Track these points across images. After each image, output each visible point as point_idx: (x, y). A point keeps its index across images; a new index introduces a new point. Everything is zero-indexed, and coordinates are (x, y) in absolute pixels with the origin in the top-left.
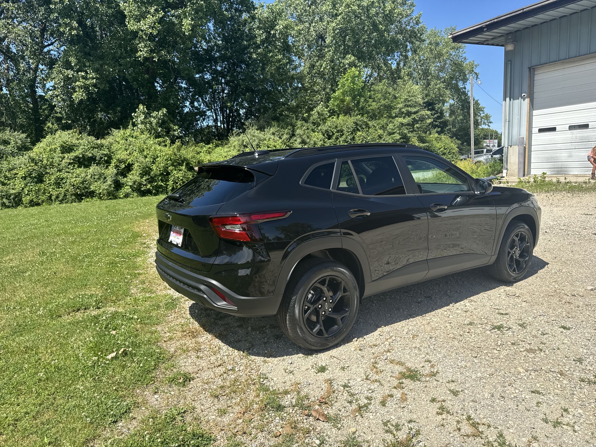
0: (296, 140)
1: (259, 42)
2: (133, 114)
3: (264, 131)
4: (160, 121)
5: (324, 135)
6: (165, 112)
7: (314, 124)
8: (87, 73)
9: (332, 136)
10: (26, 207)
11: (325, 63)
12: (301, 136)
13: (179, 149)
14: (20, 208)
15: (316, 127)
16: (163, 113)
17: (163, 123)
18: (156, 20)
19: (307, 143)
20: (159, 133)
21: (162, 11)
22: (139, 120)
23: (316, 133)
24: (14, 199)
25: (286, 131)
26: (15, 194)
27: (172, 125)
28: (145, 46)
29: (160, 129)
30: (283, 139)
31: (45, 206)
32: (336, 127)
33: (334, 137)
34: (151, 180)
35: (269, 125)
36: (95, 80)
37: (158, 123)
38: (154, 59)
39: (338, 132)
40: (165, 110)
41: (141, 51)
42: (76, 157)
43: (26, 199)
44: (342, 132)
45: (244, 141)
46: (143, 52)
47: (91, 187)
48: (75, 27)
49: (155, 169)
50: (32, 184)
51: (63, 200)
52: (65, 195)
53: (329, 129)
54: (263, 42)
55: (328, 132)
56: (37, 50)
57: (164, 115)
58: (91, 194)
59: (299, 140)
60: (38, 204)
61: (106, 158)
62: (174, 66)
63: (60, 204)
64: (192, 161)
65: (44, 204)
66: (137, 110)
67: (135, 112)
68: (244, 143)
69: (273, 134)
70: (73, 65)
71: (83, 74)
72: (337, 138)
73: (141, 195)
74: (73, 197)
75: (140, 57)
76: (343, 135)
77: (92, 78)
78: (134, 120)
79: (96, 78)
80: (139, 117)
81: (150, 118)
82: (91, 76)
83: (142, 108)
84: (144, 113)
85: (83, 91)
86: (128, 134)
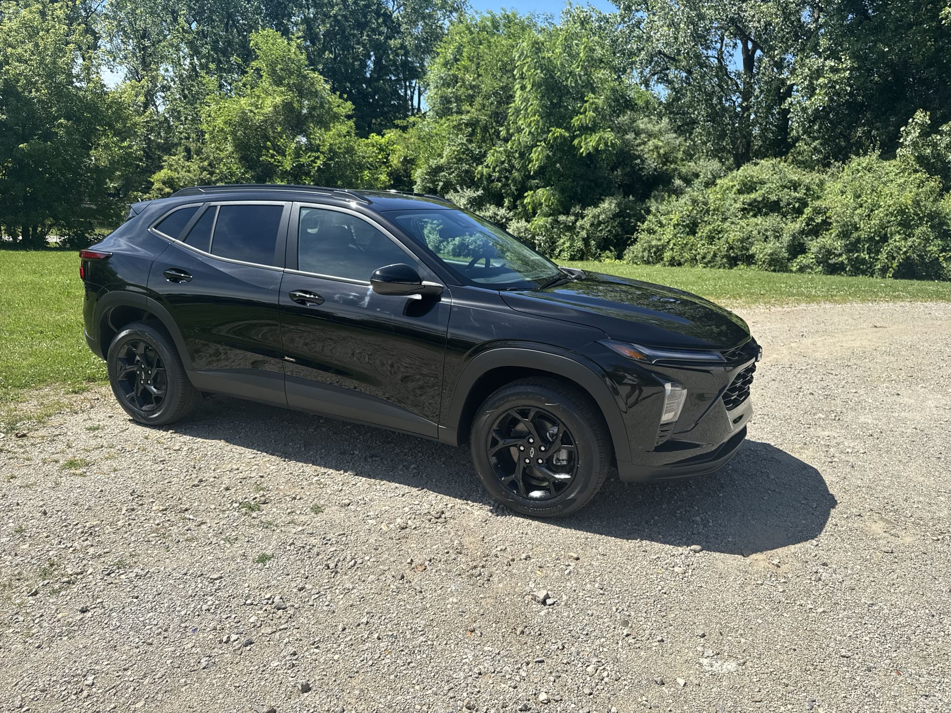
2: (902, 129)
8: (840, 61)
10: (664, 265)
14: (658, 266)
22: (909, 139)
24: (655, 253)
26: (658, 246)
31: (686, 268)
34: (852, 247)
36: (849, 72)
42: (755, 200)
43: (667, 255)
47: (753, 248)
49: (866, 229)
50: (682, 235)
51: (709, 262)
52: (715, 255)
58: (749, 260)
60: (680, 264)
61: (797, 205)
63: (704, 267)
65: (686, 264)
66: (910, 120)
67: (906, 124)
71: (833, 63)
73: (828, 271)
74: (725, 260)
77: (845, 70)
78: (901, 140)
79: (852, 69)
80: (911, 134)
81: (934, 136)
82: (844, 65)
83: (921, 117)
84: (922, 125)
85: (826, 94)
86: (864, 165)
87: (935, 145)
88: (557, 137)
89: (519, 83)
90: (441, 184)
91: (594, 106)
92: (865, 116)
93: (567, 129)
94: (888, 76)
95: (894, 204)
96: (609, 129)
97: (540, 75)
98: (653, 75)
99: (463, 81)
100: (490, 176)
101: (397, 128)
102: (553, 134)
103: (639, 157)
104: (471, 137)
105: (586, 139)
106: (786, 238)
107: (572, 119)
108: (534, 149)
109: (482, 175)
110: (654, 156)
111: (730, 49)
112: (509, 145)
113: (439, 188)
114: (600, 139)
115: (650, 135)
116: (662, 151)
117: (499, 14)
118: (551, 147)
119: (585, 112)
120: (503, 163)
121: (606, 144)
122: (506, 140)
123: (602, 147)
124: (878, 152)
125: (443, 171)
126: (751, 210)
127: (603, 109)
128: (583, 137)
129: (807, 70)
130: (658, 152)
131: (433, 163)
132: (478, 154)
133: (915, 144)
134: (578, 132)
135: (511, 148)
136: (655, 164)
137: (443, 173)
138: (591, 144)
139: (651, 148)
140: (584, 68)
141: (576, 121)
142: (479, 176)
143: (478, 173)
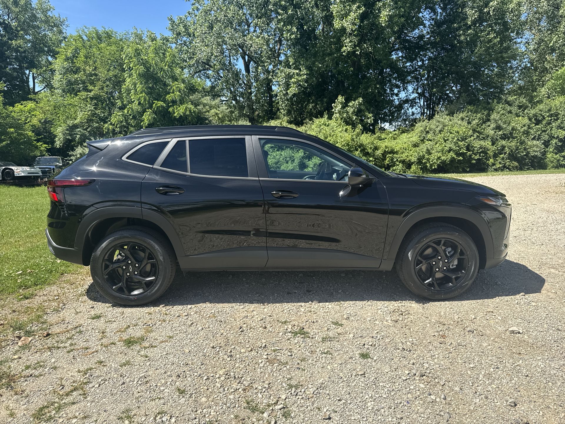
0: (489, 126)
1: (469, 23)
2: (333, 105)
3: (453, 116)
4: (356, 110)
5: (530, 119)
6: (361, 102)
7: (520, 107)
8: (300, 70)
9: (541, 121)
11: (557, 36)
12: (496, 121)
13: (358, 135)
15: (523, 110)
16: (359, 102)
17: (359, 112)
18: (357, 16)
19: (503, 129)
20: (354, 121)
21: (363, 7)
22: (337, 110)
23: (520, 118)
25: (479, 115)
27: (367, 113)
28: (351, 42)
29: (354, 117)
30: (472, 124)
32: (550, 110)
33: (544, 122)
35: (459, 110)
36: (305, 76)
37: (354, 111)
38: (357, 53)
39: (551, 115)
40: (361, 100)
41: (346, 46)
44: (556, 116)
45: (427, 127)
46: (347, 47)
48: (294, 31)
53: (540, 112)
54: (474, 23)
55: (537, 116)
56: (271, 54)
57: (360, 104)
59: (493, 125)
62: (375, 57)
64: (368, 147)
66: (336, 101)
67: (334, 102)
68: (428, 129)
69: (462, 119)
70: (291, 64)
71: (297, 71)
72: (549, 123)
75: (345, 52)
76: (558, 119)
77: (304, 75)
78: (333, 110)
79: (307, 74)
80: (337, 107)
81: (347, 108)
82: (303, 73)
83: (340, 99)
84: (341, 103)
85: (296, 87)
86: (322, 122)
87: (348, 112)
88: (159, 106)
89: (127, 73)
90: (78, 136)
91: (178, 89)
92: (312, 98)
93: (164, 101)
94: (319, 79)
95: (344, 141)
96: (190, 103)
97: (142, 69)
98: (196, 73)
99: (84, 70)
100: (114, 130)
101: (31, 100)
102: (156, 105)
103: (207, 119)
104: (96, 106)
105: (177, 108)
106: (297, 161)
107: (166, 96)
108: (145, 114)
109: (109, 130)
110: (216, 119)
111: (235, 61)
112: (126, 111)
113: (77, 139)
114: (186, 109)
115: (211, 107)
116: (220, 116)
117: (101, 30)
118: (155, 112)
119: (173, 93)
120: (122, 122)
121: (190, 111)
122: (122, 108)
123: (188, 113)
124: (326, 116)
125: (78, 128)
126: (276, 147)
127: (184, 90)
128: (175, 107)
129: (283, 74)
130: (218, 117)
131: (70, 122)
132: (103, 117)
133: (339, 112)
134: (171, 104)
135: (128, 113)
136: (217, 123)
137: (79, 129)
138: (181, 111)
139: (213, 114)
140: (169, 67)
141: (169, 97)
142: (107, 131)
143: (105, 129)
